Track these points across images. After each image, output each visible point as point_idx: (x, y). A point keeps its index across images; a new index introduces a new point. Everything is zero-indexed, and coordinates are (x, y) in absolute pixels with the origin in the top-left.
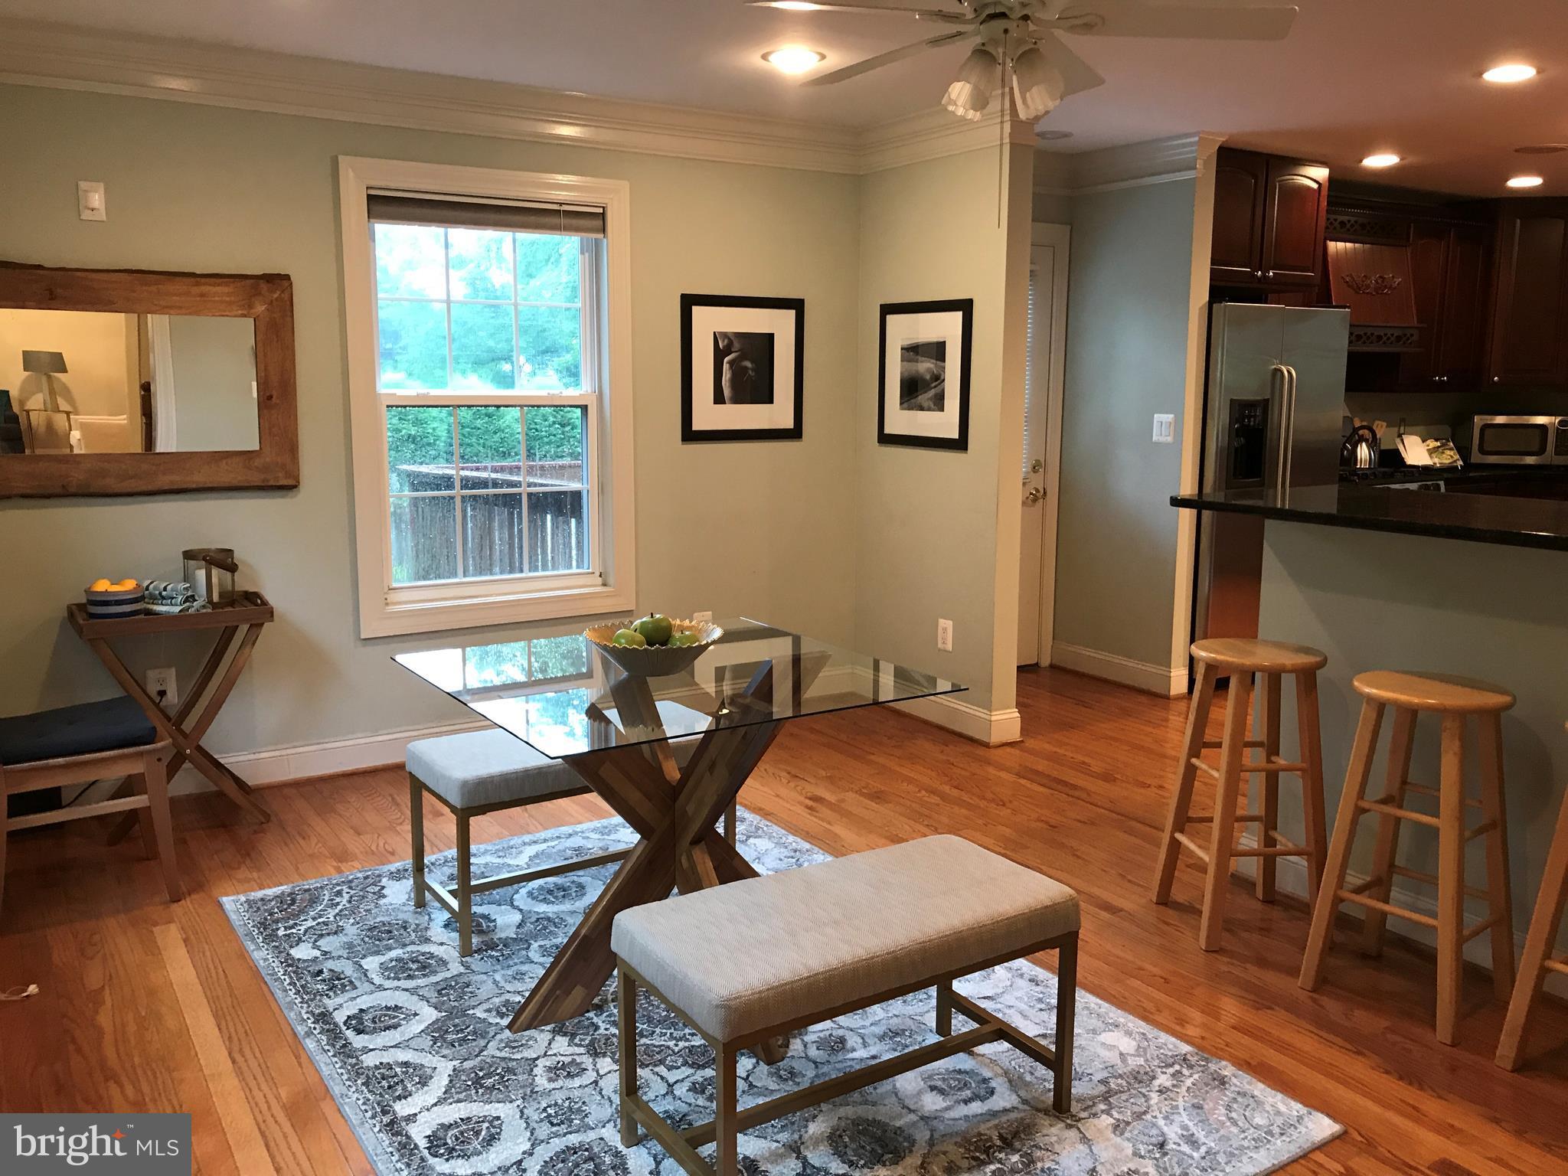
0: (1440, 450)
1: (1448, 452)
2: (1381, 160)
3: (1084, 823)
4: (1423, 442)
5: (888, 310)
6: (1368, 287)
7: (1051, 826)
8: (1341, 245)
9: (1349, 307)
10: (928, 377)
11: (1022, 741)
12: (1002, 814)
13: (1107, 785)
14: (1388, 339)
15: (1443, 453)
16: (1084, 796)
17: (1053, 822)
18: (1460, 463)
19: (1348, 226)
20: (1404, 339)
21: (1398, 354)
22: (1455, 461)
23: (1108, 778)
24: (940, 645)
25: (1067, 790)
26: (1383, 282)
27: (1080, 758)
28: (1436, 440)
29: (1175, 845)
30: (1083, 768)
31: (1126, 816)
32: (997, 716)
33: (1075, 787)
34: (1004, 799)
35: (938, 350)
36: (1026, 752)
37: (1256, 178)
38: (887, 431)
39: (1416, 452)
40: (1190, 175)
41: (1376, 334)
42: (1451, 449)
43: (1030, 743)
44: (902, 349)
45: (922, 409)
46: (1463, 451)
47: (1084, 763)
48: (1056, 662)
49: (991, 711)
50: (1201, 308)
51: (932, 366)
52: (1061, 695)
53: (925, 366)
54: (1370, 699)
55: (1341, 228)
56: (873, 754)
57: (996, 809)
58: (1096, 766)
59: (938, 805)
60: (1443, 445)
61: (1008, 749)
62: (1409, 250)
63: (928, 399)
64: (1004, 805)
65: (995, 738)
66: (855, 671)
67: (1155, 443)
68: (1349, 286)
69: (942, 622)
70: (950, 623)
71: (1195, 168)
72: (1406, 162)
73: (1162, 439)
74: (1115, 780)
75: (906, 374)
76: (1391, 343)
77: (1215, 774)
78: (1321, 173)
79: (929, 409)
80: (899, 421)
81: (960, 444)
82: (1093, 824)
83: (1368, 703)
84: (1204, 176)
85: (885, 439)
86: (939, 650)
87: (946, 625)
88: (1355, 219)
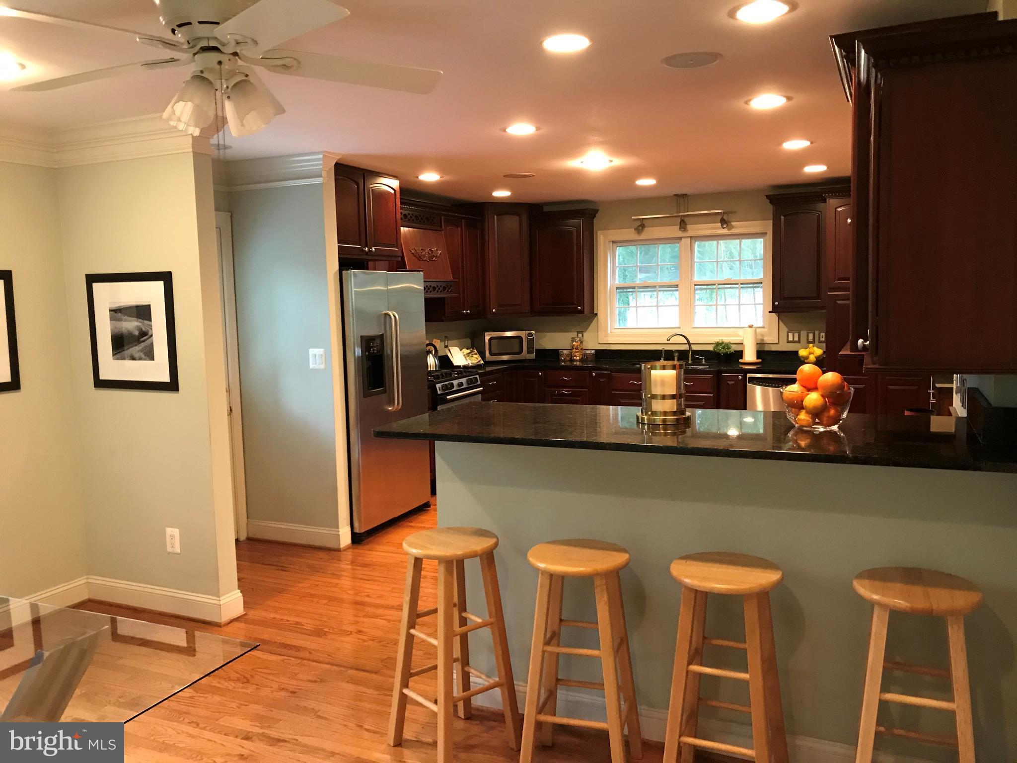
0: (470, 355)
1: (475, 356)
2: (430, 177)
3: (315, 681)
4: (461, 350)
5: (92, 279)
6: (424, 256)
7: (291, 692)
8: (406, 229)
9: (422, 271)
10: (137, 333)
11: (245, 614)
12: (249, 692)
13: (321, 640)
14: (439, 289)
15: (472, 357)
16: (307, 655)
17: (292, 688)
18: (482, 362)
19: (409, 217)
20: (447, 288)
21: (444, 298)
22: (479, 361)
23: (319, 633)
24: (169, 549)
25: (293, 653)
26: (432, 253)
27: (293, 619)
28: (468, 349)
29: (404, 699)
30: (297, 628)
31: (344, 667)
32: (224, 600)
33: (298, 649)
34: (247, 675)
35: (143, 312)
36: (250, 624)
37: (358, 184)
38: (102, 377)
39: (459, 357)
40: (319, 180)
41: (432, 286)
42: (476, 354)
43: (254, 614)
44: (110, 311)
45: (133, 358)
46: (482, 354)
47: (297, 623)
48: (251, 535)
49: (219, 597)
50: (335, 274)
51: (139, 324)
52: (263, 564)
53: (131, 325)
54: (544, 572)
55: (417, 220)
56: (121, 658)
57: (243, 688)
58: (309, 624)
59: (192, 697)
60: (471, 352)
61: (236, 624)
62: (443, 232)
63: (139, 351)
64: (248, 682)
65: (225, 618)
66: (90, 581)
67: (312, 369)
68: (415, 256)
69: (169, 531)
70: (177, 530)
71: (321, 176)
72: (444, 179)
73: (318, 366)
74: (325, 633)
75: (117, 331)
76: (441, 291)
77: (434, 642)
78: (395, 184)
79: (140, 359)
80: (112, 369)
81: (172, 386)
82: (322, 681)
83: (542, 574)
84: (327, 182)
85: (100, 384)
86: (169, 553)
87: (173, 533)
88: (413, 213)
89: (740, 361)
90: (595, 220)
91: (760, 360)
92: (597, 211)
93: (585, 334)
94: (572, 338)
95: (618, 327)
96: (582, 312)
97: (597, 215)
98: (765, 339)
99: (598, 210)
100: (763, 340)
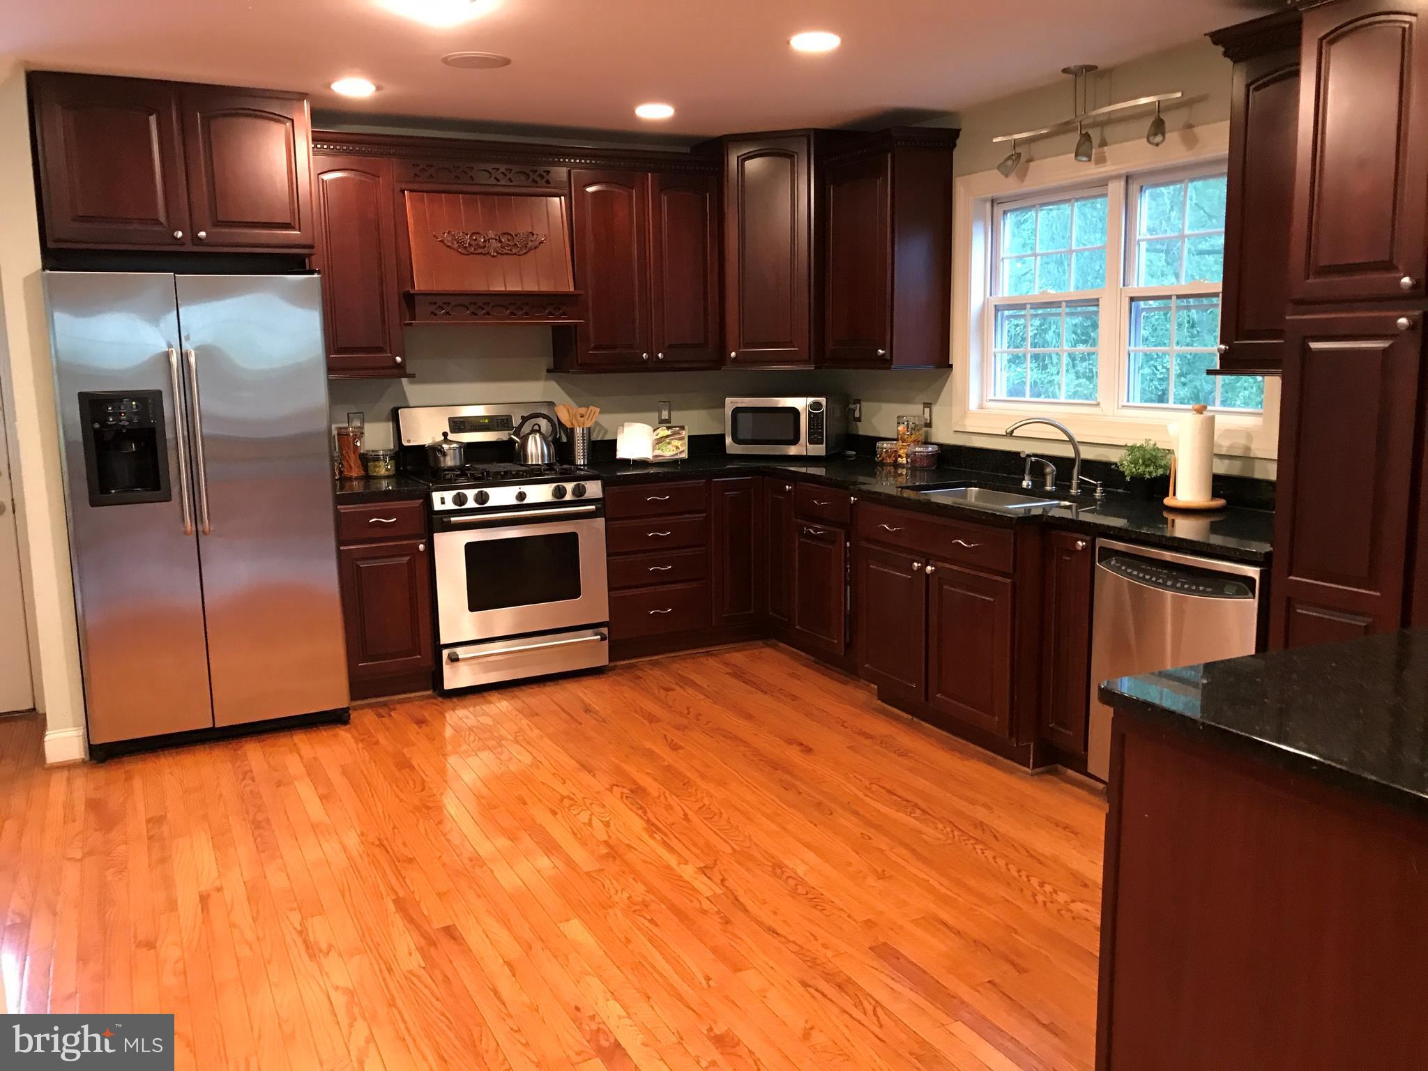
0: (667, 440)
1: (675, 443)
6: (481, 247)
15: (669, 443)
18: (684, 456)
22: (679, 453)
26: (511, 240)
28: (669, 428)
37: (156, 113)
60: (674, 434)
68: (447, 246)
89: (1168, 501)
90: (956, 153)
91: (1220, 502)
92: (956, 133)
93: (935, 409)
94: (898, 417)
95: (993, 398)
96: (886, 360)
97: (958, 142)
98: (1253, 446)
99: (959, 130)
100: (1248, 449)
